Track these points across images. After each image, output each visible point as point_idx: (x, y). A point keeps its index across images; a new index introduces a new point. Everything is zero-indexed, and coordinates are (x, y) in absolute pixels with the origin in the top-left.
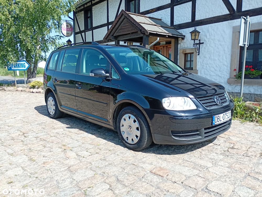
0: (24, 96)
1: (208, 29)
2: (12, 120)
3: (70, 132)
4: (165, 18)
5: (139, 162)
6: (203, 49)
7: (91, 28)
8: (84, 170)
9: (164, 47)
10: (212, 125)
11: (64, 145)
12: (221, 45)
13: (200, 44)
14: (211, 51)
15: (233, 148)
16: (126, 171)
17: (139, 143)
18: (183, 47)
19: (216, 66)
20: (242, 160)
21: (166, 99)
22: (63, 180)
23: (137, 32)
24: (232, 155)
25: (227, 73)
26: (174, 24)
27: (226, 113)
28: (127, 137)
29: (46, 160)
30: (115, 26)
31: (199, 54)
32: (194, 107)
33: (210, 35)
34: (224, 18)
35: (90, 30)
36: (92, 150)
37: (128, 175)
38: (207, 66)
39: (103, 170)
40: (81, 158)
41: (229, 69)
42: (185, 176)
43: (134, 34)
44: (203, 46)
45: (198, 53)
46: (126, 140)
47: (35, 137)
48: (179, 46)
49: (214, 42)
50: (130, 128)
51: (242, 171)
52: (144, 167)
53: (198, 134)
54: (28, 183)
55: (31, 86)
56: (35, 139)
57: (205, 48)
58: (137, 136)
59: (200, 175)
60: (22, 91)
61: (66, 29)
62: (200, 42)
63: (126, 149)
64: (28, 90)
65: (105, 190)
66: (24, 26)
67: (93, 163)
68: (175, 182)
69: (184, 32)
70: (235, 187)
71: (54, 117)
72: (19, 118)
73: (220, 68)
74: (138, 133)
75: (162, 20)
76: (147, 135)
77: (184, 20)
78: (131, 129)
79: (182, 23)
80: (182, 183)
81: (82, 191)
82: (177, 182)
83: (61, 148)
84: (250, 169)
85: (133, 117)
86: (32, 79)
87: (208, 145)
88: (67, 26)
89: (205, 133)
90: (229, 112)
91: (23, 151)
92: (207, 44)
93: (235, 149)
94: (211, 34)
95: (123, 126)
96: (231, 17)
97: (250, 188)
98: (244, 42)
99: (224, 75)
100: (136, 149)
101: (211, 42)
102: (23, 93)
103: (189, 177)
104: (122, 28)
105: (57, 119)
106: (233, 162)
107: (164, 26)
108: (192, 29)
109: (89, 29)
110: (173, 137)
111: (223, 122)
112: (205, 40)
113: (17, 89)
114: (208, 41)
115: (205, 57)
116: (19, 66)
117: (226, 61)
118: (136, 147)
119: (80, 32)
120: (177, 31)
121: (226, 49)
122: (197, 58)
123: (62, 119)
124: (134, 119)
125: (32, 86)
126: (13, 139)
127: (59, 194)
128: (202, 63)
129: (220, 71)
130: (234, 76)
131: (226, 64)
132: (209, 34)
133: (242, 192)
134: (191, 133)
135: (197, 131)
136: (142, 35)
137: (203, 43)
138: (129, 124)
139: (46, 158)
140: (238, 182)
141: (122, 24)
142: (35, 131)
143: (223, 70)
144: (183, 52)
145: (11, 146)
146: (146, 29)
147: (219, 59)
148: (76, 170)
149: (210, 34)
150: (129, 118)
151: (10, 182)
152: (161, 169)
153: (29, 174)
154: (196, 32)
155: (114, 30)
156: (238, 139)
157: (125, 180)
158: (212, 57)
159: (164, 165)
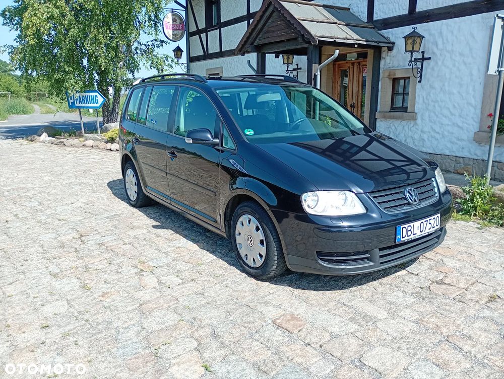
0: (95, 157)
1: (441, 29)
2: (66, 207)
3: (158, 236)
4: (357, 6)
5: (259, 303)
6: (429, 70)
7: (218, 24)
8: (163, 312)
9: (353, 64)
10: (395, 242)
11: (142, 263)
12: (465, 64)
13: (423, 61)
14: (445, 75)
15: (441, 282)
16: (231, 318)
17: (263, 267)
18: (390, 65)
19: (454, 106)
20: (447, 308)
22: (125, 328)
23: (296, 39)
24: (432, 298)
25: (474, 121)
26: (375, 19)
27: (428, 219)
28: (246, 255)
29: (108, 289)
31: (420, 81)
32: (360, 209)
33: (443, 43)
34: (473, 8)
35: (216, 29)
36: (187, 273)
37: (234, 325)
38: (436, 105)
39: (194, 315)
40: (164, 289)
41: (478, 112)
42: (331, 333)
43: (291, 43)
44: (429, 64)
45: (419, 79)
46: (245, 260)
47: (99, 244)
48: (382, 63)
49: (451, 58)
50: (250, 240)
51: (438, 331)
52: (264, 312)
53: (367, 258)
54: (71, 330)
55: (107, 138)
56: (98, 247)
57: (433, 69)
58: (261, 256)
59: (358, 334)
60: (92, 146)
61: (171, 27)
62: (425, 57)
64: (103, 145)
65: (188, 350)
66: (94, 28)
67: (181, 300)
68: (309, 345)
69: (392, 34)
70: (413, 361)
71: (135, 205)
72: (78, 205)
73: (461, 110)
74: (263, 250)
75: (351, 11)
77: (394, 10)
78: (252, 242)
79: (389, 16)
80: (321, 346)
81: (153, 349)
82: (312, 345)
83: (137, 267)
84: (454, 327)
86: (109, 124)
87: (396, 274)
88: (174, 20)
89: (381, 257)
90: (435, 217)
91: (74, 269)
92: (438, 61)
93: (445, 283)
94: (447, 40)
95: (240, 234)
96: (489, 6)
97: (438, 366)
98: (498, 67)
99: (469, 125)
100: (258, 276)
101: (445, 56)
102: (94, 151)
103: (337, 337)
104: (269, 29)
105: (141, 209)
106: (428, 312)
107: (353, 23)
108: (407, 30)
109: (215, 26)
110: (320, 261)
112: (434, 53)
113: (84, 143)
114: (441, 55)
115: (432, 87)
116: (87, 100)
117: (474, 97)
118: (260, 274)
119: (198, 32)
120: (380, 32)
121: (475, 72)
122: (416, 89)
123: (150, 208)
124: (257, 224)
125: (110, 138)
126: (62, 246)
127: (115, 352)
128: (425, 97)
129: (460, 116)
130: (488, 127)
131: (473, 102)
132: (443, 40)
133: (419, 373)
134: (353, 255)
135: (366, 252)
136: (306, 45)
137: (429, 58)
139: (108, 286)
140: (421, 354)
142: (100, 231)
143: (467, 115)
144: (389, 75)
145: (57, 259)
146: (313, 33)
147: (459, 93)
148: (150, 312)
149: (445, 41)
150: (249, 222)
151: (45, 325)
152: (293, 317)
153: (76, 314)
154: (414, 36)
155: (254, 34)
156: (458, 264)
157: (227, 335)
158: (447, 88)
159: (301, 310)
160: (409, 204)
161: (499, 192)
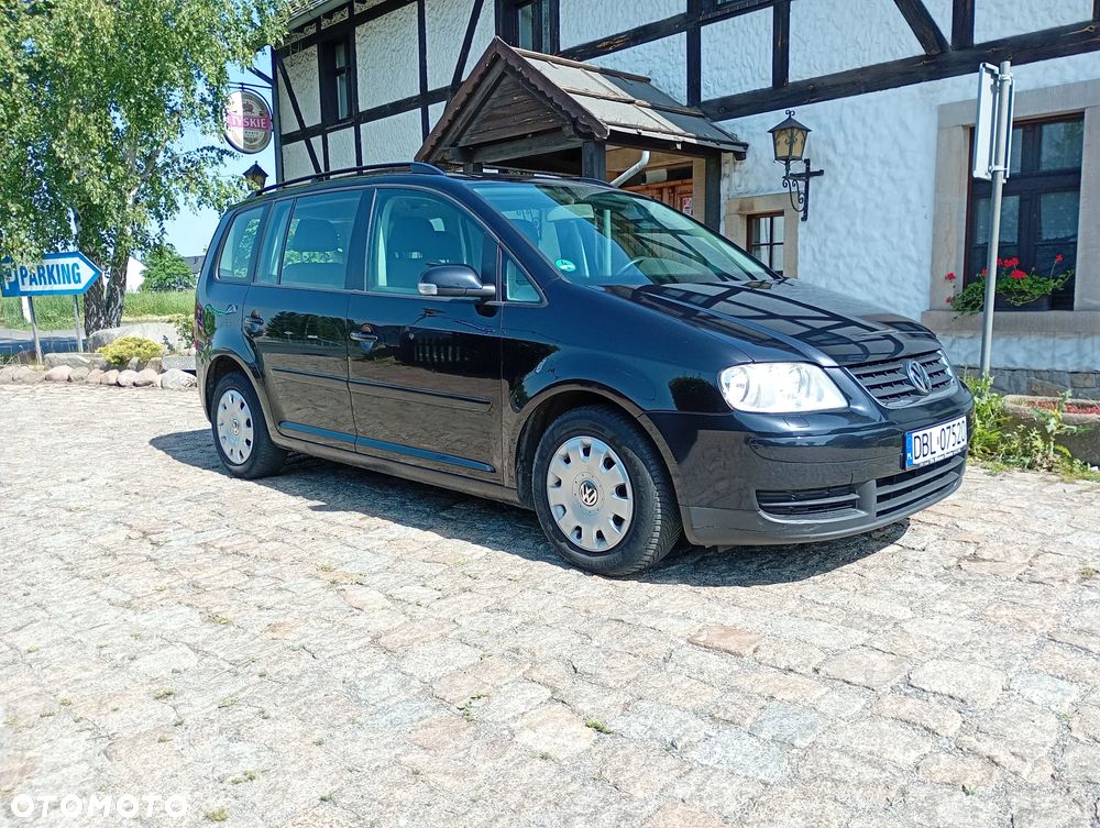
0: (86, 399)
1: (841, 116)
2: (72, 487)
3: (332, 523)
4: (665, 75)
5: (639, 613)
6: (821, 196)
7: (350, 115)
8: (435, 646)
9: (660, 190)
10: (903, 467)
11: (326, 569)
12: (893, 179)
13: (808, 178)
14: (854, 203)
15: (975, 558)
16: (595, 643)
17: (627, 545)
18: (741, 189)
19: (877, 265)
20: (1017, 593)
21: (735, 370)
22: (367, 678)
23: (559, 129)
24: (978, 581)
25: (918, 290)
26: (703, 98)
27: (951, 424)
28: (578, 528)
29: (277, 617)
30: (464, 105)
31: (805, 218)
32: (836, 401)
33: (847, 142)
34: (902, 74)
35: (348, 126)
36: (442, 579)
37: (609, 654)
38: (841, 264)
39: (510, 643)
40: (410, 609)
41: (926, 272)
42: (822, 649)
43: (545, 139)
44: (820, 184)
45: (801, 214)
46: (573, 539)
47: (199, 545)
48: (724, 184)
49: (864, 169)
50: (588, 492)
51: (1025, 628)
52: (659, 627)
53: (852, 504)
54: (236, 694)
55: (108, 357)
56: (201, 550)
57: (829, 193)
58: (618, 521)
59: (877, 645)
60: (69, 380)
61: (240, 121)
62: (811, 170)
63: (574, 572)
64: (97, 374)
65: (536, 702)
66: (77, 110)
67: (463, 622)
68: (791, 670)
69: (742, 128)
70: (1010, 676)
71: (247, 472)
72: (99, 481)
73: (892, 272)
74: (625, 508)
75: (653, 83)
76: (659, 511)
77: (743, 82)
78: (594, 495)
79: (733, 94)
80: (816, 671)
81: (453, 708)
82: (798, 670)
83: (318, 578)
84: (1051, 619)
85: (601, 449)
86: (108, 331)
87: (883, 551)
88: (247, 108)
89: (881, 499)
90: (960, 420)
91: (166, 592)
92: (839, 177)
93: (984, 560)
94: (854, 136)
95: (559, 483)
96: (933, 68)
97: (1062, 678)
98: (990, 164)
99: (908, 298)
100: (613, 568)
101: (853, 167)
102: (74, 388)
103: (837, 653)
104: (495, 112)
105: (260, 482)
106: (986, 602)
107: (662, 104)
108: (776, 117)
109: (343, 121)
110: (762, 513)
111: (942, 458)
112: (828, 162)
113: (47, 373)
114: (843, 165)
115: (829, 229)
116: (51, 275)
117: (914, 243)
118: (616, 564)
119: (305, 134)
120: (715, 124)
121: (913, 196)
122: (797, 235)
123: (280, 478)
124: (607, 453)
125: (113, 358)
126: (109, 553)
127: (369, 722)
128: (816, 250)
129: (890, 282)
130: (948, 301)
131: (913, 253)
132: (846, 136)
133: (1037, 691)
134: (828, 496)
135: (850, 489)
136: (578, 142)
137: (821, 173)
138: (587, 477)
139: (272, 612)
140: (1018, 663)
141: (494, 96)
142: (186, 523)
143: (903, 279)
144: (741, 209)
145: (112, 576)
146: (597, 116)
147: (885, 237)
148: (407, 647)
149: (850, 139)
150: (587, 451)
151: (162, 692)
152: (729, 631)
153: (227, 667)
154: (792, 128)
155: (459, 123)
156: (989, 529)
157: (605, 672)
158: (859, 229)
159: (735, 617)
160: (916, 392)
161: (1014, 406)
